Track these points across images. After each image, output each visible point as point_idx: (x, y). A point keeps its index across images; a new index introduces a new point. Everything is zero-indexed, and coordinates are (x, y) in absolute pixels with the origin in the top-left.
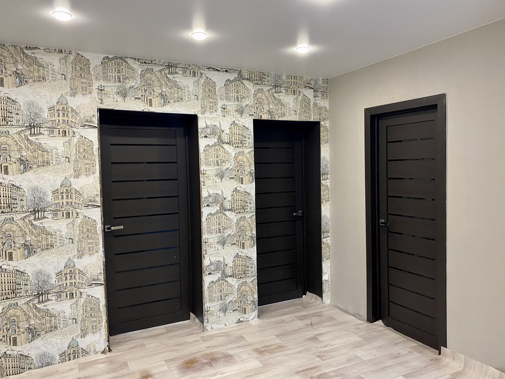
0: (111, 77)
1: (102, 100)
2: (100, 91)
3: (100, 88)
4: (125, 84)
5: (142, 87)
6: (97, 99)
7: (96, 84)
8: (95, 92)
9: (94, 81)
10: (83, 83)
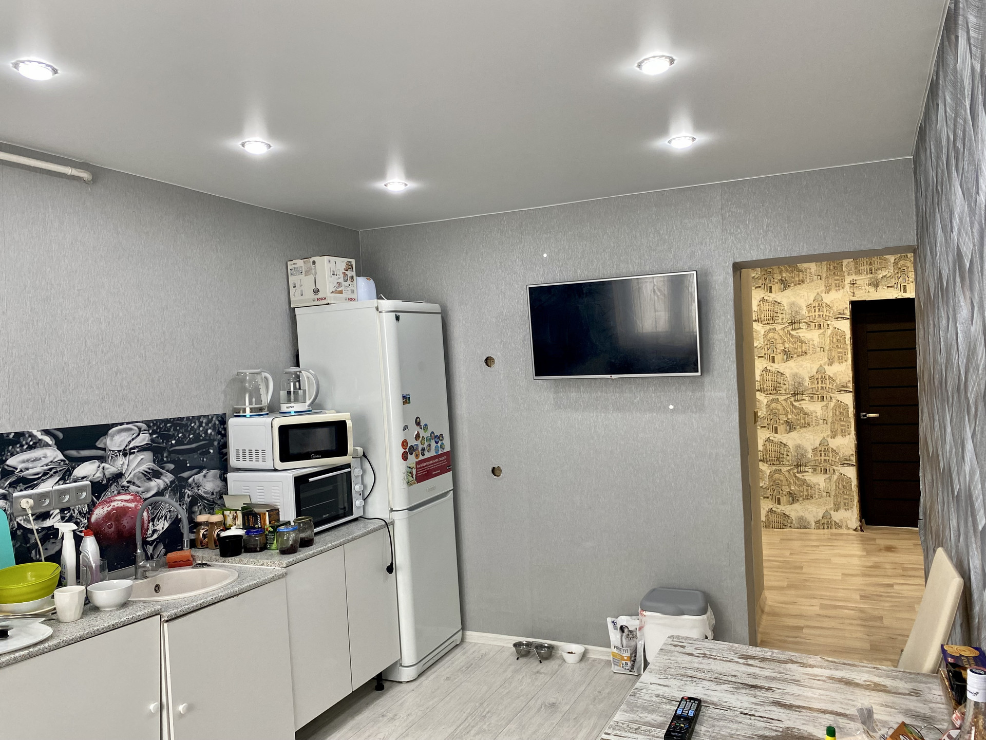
0: (863, 270)
1: (854, 293)
2: (852, 285)
3: (852, 282)
4: (877, 275)
5: (895, 275)
6: (849, 293)
7: (848, 279)
8: (847, 286)
9: (846, 277)
10: (836, 280)
